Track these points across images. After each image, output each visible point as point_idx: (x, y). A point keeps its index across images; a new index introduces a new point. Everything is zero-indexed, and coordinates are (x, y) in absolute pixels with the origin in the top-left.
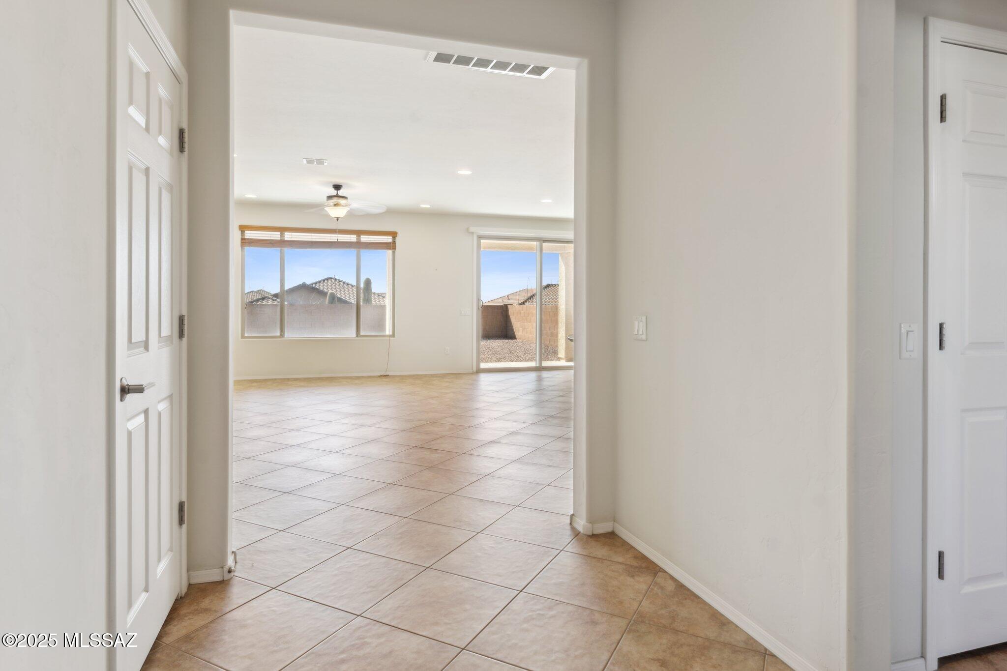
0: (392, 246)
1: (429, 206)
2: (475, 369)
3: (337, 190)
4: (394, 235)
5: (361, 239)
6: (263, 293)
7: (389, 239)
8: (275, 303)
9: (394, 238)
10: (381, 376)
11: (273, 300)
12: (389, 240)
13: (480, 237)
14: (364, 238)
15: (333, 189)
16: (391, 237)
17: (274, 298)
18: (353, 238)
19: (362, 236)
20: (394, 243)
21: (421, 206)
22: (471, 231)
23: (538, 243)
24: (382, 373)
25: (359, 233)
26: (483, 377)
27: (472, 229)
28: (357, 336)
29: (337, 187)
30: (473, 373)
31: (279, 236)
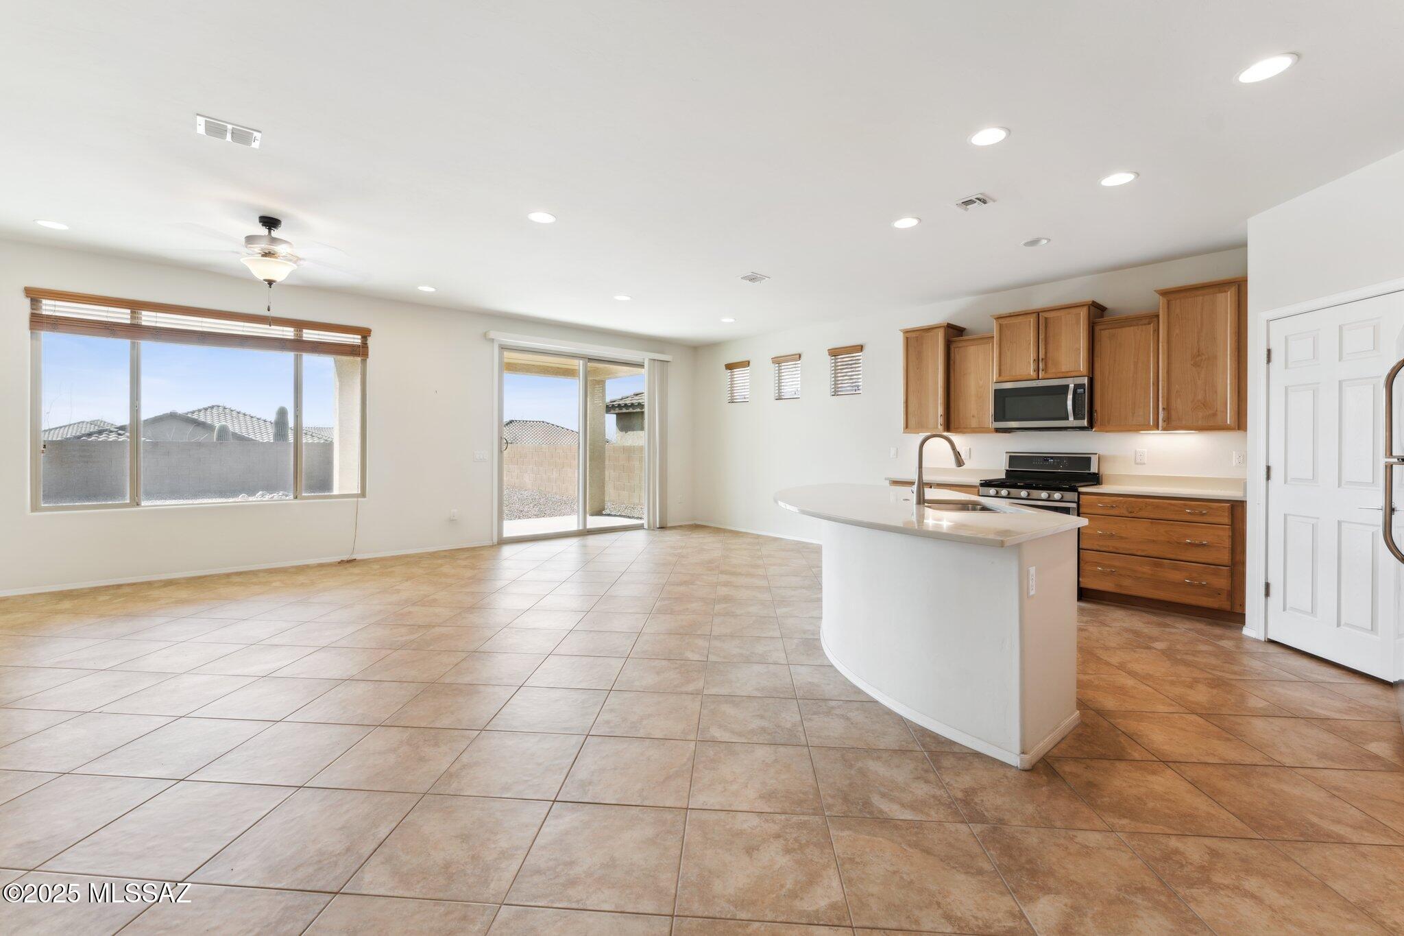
0: (361, 351)
1: (432, 290)
2: (495, 540)
3: (270, 229)
4: (365, 333)
5: (304, 335)
6: (102, 425)
7: (355, 339)
8: (122, 439)
9: (365, 338)
10: (341, 562)
11: (120, 434)
12: (356, 341)
13: (503, 348)
14: (309, 335)
15: (260, 225)
16: (360, 337)
17: (120, 432)
18: (288, 333)
19: (304, 331)
20: (365, 345)
21: (420, 288)
22: (490, 337)
23: (581, 362)
24: (345, 558)
25: (299, 325)
26: (507, 551)
27: (492, 334)
28: (296, 498)
29: (270, 222)
30: (492, 546)
31: (129, 317)
